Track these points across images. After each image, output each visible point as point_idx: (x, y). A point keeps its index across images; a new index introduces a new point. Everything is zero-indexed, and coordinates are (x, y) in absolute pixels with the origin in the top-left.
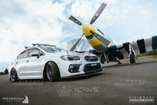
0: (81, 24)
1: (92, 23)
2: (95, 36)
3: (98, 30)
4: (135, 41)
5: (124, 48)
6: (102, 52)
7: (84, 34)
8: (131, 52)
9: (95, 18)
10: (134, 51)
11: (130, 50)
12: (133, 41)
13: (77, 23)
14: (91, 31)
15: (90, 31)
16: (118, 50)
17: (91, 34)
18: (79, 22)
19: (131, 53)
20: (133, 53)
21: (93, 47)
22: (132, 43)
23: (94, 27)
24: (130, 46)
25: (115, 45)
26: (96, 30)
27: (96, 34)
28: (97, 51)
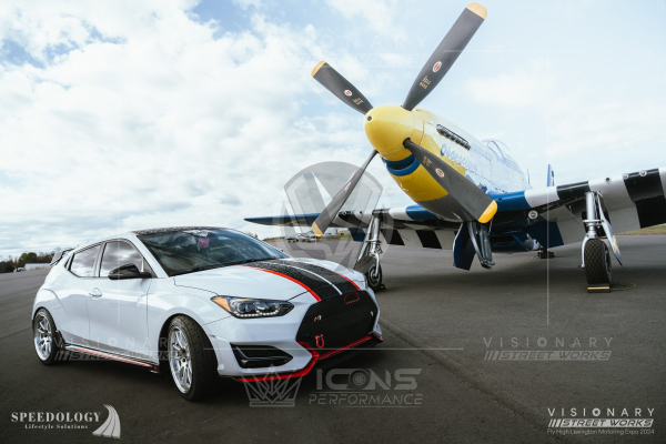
0: (364, 106)
1: (411, 103)
2: (425, 165)
3: (442, 132)
4: (618, 178)
5: (564, 207)
6: (461, 220)
7: (376, 152)
8: (591, 228)
9: (425, 80)
10: (605, 225)
11: (591, 218)
12: (608, 179)
13: (349, 101)
14: (407, 143)
15: (404, 143)
16: (533, 215)
17: (408, 153)
18: (356, 94)
19: (592, 234)
20: (600, 232)
21: (420, 202)
22: (601, 187)
23: (422, 125)
24: (590, 198)
25: (523, 193)
26: (432, 131)
27: (431, 156)
28: (439, 216)
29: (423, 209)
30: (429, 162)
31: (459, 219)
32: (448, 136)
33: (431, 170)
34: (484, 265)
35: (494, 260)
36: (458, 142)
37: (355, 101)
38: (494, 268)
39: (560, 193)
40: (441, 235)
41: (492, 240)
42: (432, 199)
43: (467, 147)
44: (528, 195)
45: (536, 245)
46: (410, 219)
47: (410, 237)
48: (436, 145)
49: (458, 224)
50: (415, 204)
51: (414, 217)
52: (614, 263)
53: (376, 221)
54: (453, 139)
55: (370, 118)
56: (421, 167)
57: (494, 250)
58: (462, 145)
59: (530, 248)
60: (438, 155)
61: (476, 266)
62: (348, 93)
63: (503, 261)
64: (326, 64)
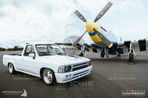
0: (85, 21)
1: (96, 20)
2: (98, 34)
3: (101, 28)
7: (87, 31)
8: (131, 51)
9: (99, 16)
10: (134, 50)
11: (131, 49)
14: (94, 29)
15: (93, 29)
16: (118, 47)
17: (94, 32)
18: (83, 18)
20: (132, 51)
21: (95, 42)
23: (97, 26)
24: (131, 45)
25: (117, 42)
26: (99, 27)
27: (99, 33)
28: (98, 46)
30: (99, 34)
31: (103, 47)
32: (102, 28)
33: (99, 36)
34: (107, 57)
35: (109, 56)
36: (104, 30)
37: (83, 19)
38: (109, 58)
39: (125, 43)
40: (98, 50)
41: (109, 52)
42: (98, 42)
43: (106, 31)
44: (118, 43)
45: (118, 53)
46: (92, 46)
47: (91, 50)
48: (100, 30)
49: (102, 48)
50: (94, 43)
51: (93, 45)
52: (135, 58)
53: (84, 46)
54: (103, 29)
55: (87, 23)
56: (97, 35)
57: (109, 54)
58: (105, 31)
59: (116, 54)
60: (100, 32)
61: (105, 57)
62: (82, 17)
63: (111, 56)
64: (77, 10)
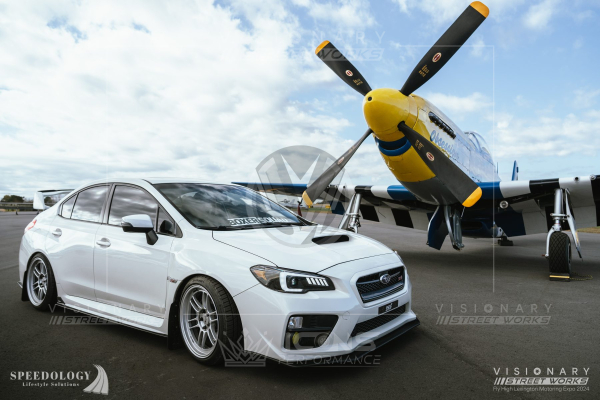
0: (364, 88)
2: (416, 148)
3: (434, 119)
4: (586, 178)
5: (533, 201)
6: (438, 203)
7: (370, 132)
8: (557, 222)
10: (570, 220)
11: (557, 213)
12: (577, 179)
13: (350, 81)
14: (402, 126)
15: (399, 126)
16: (503, 205)
17: (401, 135)
18: (357, 75)
19: (557, 227)
20: (565, 226)
21: (404, 183)
22: (569, 184)
23: (416, 111)
24: (558, 195)
25: (498, 183)
26: (424, 117)
27: (422, 140)
28: (418, 197)
29: (406, 190)
30: (421, 145)
32: (438, 123)
33: (422, 153)
34: (455, 247)
35: (463, 243)
36: (445, 130)
37: (355, 81)
38: (463, 251)
39: (531, 187)
40: (414, 216)
41: (463, 224)
42: (417, 180)
43: (453, 136)
44: (502, 185)
45: (500, 232)
46: (390, 198)
47: (385, 215)
48: (426, 130)
49: (435, 207)
50: (399, 184)
51: (394, 196)
53: (358, 196)
54: (441, 127)
55: (370, 99)
56: (412, 149)
57: (465, 233)
58: (449, 133)
60: (429, 139)
61: (447, 245)
62: (349, 73)
63: (470, 244)
64: (330, 44)
